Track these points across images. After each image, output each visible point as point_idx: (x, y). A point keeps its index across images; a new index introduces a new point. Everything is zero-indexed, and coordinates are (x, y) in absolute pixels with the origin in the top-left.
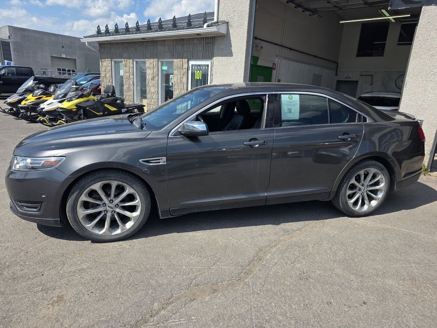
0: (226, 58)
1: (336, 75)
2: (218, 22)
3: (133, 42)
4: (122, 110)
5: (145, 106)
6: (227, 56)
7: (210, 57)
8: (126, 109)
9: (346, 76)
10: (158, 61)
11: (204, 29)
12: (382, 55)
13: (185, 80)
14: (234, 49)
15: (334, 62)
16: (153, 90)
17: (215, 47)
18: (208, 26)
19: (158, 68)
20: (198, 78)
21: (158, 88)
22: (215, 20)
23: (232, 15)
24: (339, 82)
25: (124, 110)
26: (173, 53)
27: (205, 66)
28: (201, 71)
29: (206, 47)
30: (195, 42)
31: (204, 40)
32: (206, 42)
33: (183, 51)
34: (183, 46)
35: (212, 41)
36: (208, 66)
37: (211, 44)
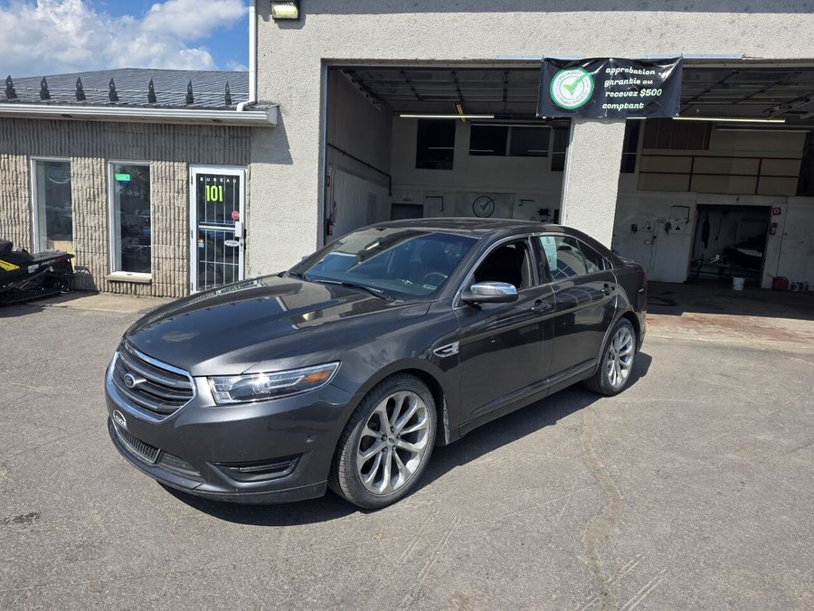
0: (279, 166)
1: (390, 194)
2: (256, 103)
3: (21, 119)
4: (30, 267)
5: (73, 256)
6: (279, 162)
7: (243, 161)
8: (37, 266)
9: (404, 196)
10: (106, 163)
11: (239, 113)
12: (451, 168)
13: (181, 202)
14: (294, 151)
15: (387, 175)
16: (91, 221)
17: (253, 145)
18: (245, 109)
19: (106, 177)
20: (213, 200)
21: (107, 218)
22: (252, 99)
23: (287, 95)
24: (394, 205)
25: (31, 269)
26: (147, 149)
27: (231, 177)
28: (220, 187)
29: (231, 145)
30: (204, 132)
31: (227, 131)
32: (231, 134)
33: (174, 146)
34: (174, 137)
35: (244, 134)
36: (237, 178)
37: (244, 140)
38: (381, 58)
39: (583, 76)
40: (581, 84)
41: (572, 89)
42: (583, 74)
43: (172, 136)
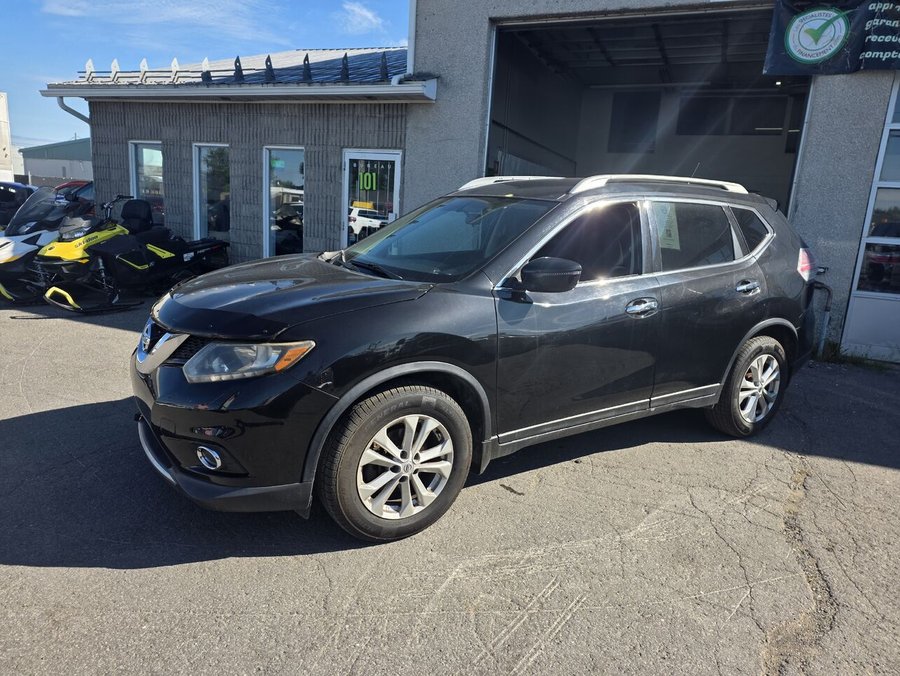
2: (415, 75)
3: (193, 104)
4: (185, 255)
5: (227, 244)
6: (437, 144)
7: (398, 144)
8: (192, 254)
10: (261, 149)
13: (333, 191)
17: (409, 125)
18: (400, 82)
19: (262, 164)
20: (366, 188)
21: (261, 208)
22: (410, 70)
23: (449, 64)
25: (188, 257)
26: (301, 134)
27: (385, 163)
28: (374, 174)
29: (386, 125)
30: (358, 112)
31: (382, 110)
32: (387, 113)
33: (328, 129)
34: (328, 120)
35: (400, 113)
36: (393, 163)
37: (399, 119)
38: (561, 11)
39: (836, 18)
40: (831, 28)
41: (817, 35)
42: (836, 15)
43: (326, 118)
